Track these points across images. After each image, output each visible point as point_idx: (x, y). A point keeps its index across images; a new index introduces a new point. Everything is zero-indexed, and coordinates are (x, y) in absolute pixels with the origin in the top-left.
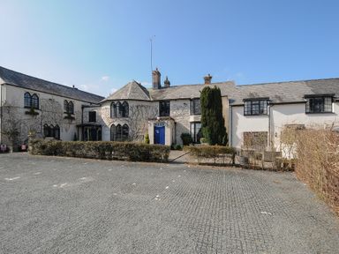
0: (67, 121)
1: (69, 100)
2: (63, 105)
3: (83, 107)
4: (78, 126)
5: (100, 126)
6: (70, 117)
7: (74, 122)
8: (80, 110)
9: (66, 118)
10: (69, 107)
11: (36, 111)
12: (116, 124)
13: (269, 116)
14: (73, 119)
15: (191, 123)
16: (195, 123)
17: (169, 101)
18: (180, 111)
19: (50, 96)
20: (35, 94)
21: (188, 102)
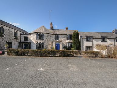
0: (15, 40)
1: (16, 31)
2: (13, 33)
3: (21, 34)
4: (19, 43)
5: (30, 43)
6: (16, 39)
7: (18, 41)
8: (20, 36)
9: (15, 39)
10: (16, 34)
11: (3, 35)
12: (39, 42)
13: (92, 42)
14: (18, 39)
15: (67, 43)
16: (69, 43)
17: (59, 35)
18: (63, 38)
19: (8, 28)
20: (2, 27)
21: (66, 36)
